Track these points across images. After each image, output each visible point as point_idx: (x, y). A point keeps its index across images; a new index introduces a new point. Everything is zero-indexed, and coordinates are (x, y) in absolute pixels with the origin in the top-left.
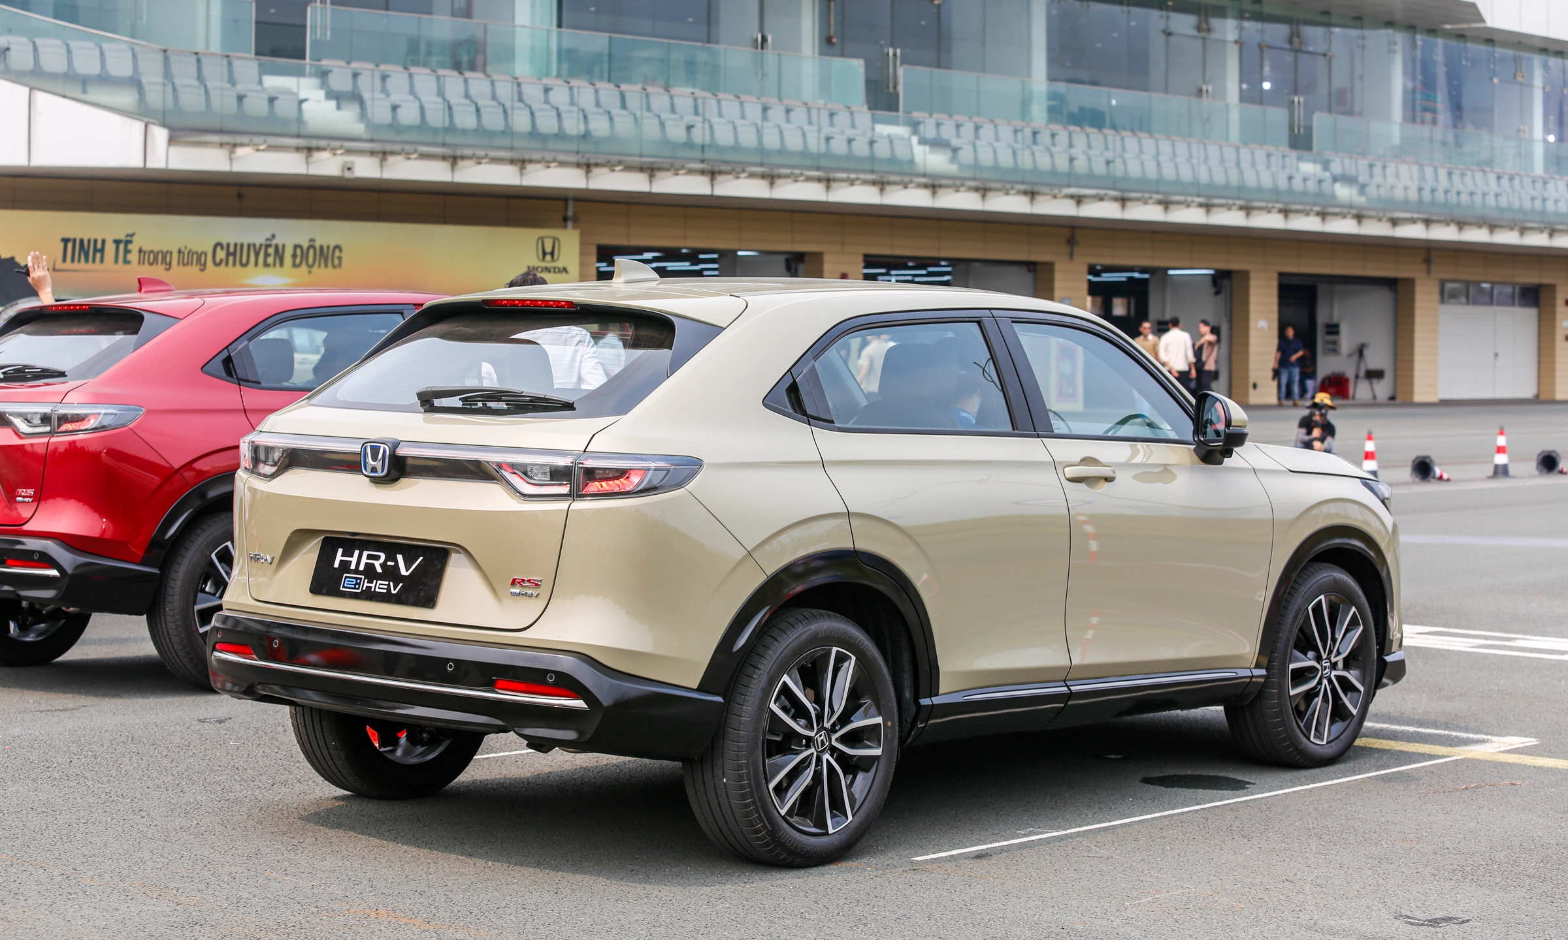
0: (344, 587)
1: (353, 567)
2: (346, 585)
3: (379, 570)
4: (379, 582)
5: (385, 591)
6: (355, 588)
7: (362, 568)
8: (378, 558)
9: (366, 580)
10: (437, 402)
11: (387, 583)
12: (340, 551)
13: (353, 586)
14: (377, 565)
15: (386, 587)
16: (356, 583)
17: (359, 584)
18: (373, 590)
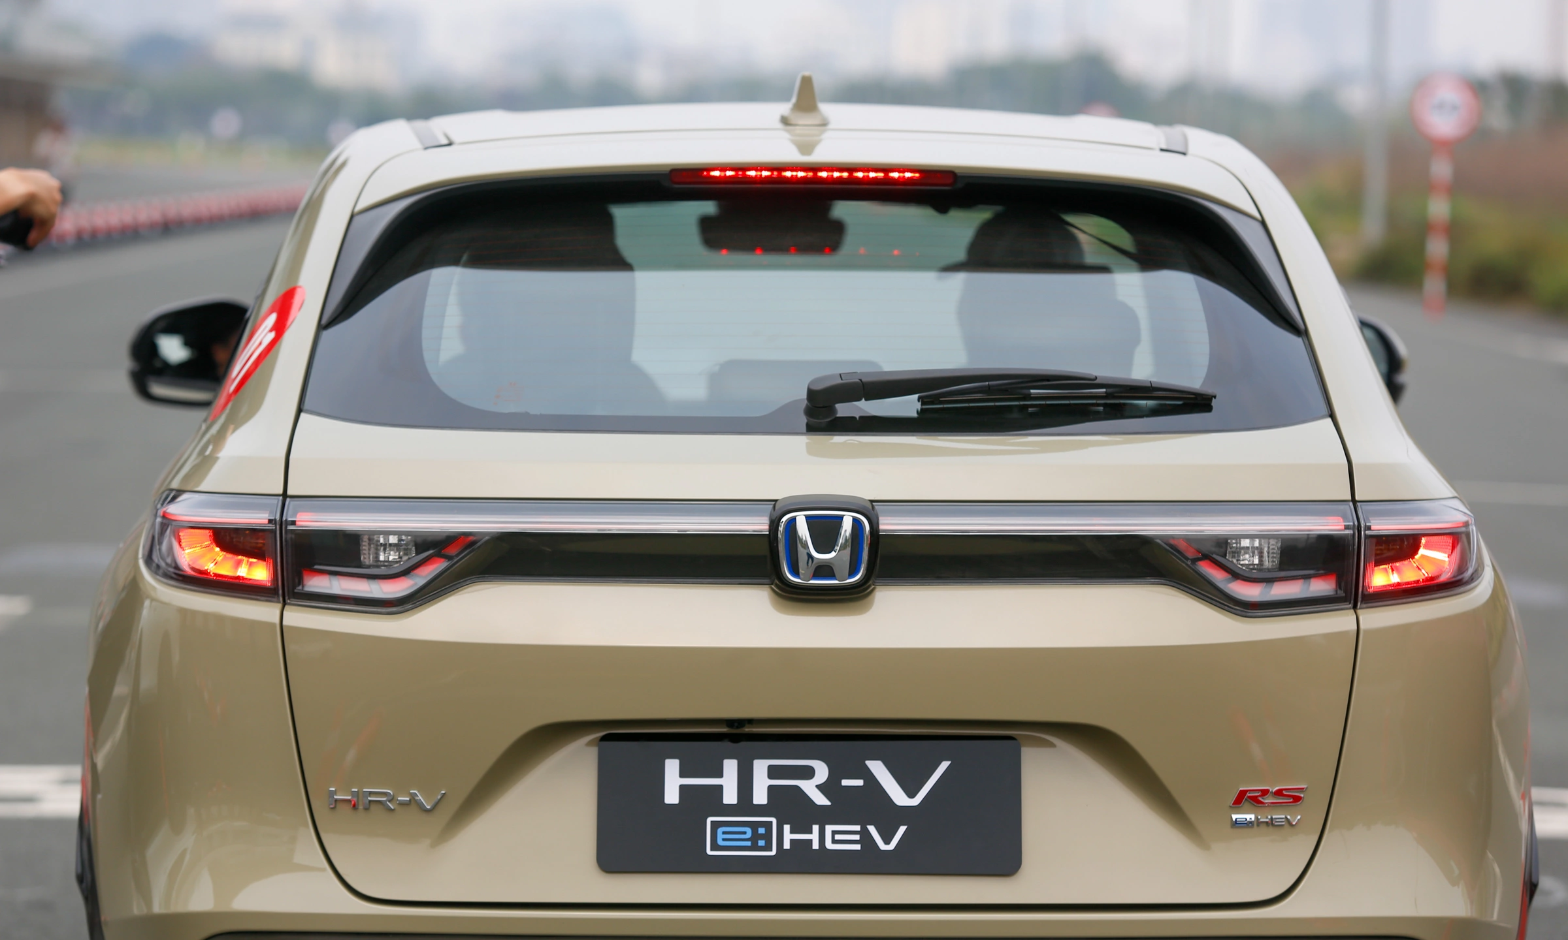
0: (715, 847)
1: (730, 797)
2: (720, 842)
3: (820, 800)
4: (829, 829)
5: (858, 847)
6: (755, 847)
7: (760, 797)
8: (809, 773)
9: (787, 828)
10: (844, 410)
11: (857, 828)
12: (672, 767)
13: (749, 844)
14: (810, 788)
15: (857, 837)
16: (755, 837)
17: (768, 837)
18: (816, 846)
